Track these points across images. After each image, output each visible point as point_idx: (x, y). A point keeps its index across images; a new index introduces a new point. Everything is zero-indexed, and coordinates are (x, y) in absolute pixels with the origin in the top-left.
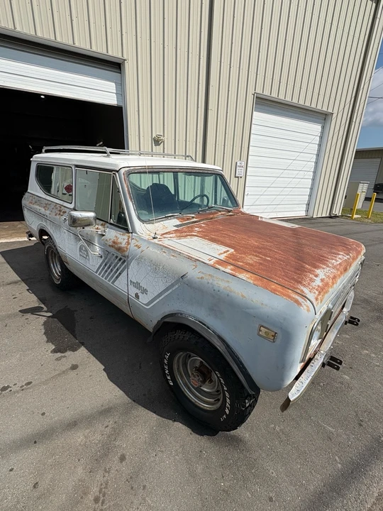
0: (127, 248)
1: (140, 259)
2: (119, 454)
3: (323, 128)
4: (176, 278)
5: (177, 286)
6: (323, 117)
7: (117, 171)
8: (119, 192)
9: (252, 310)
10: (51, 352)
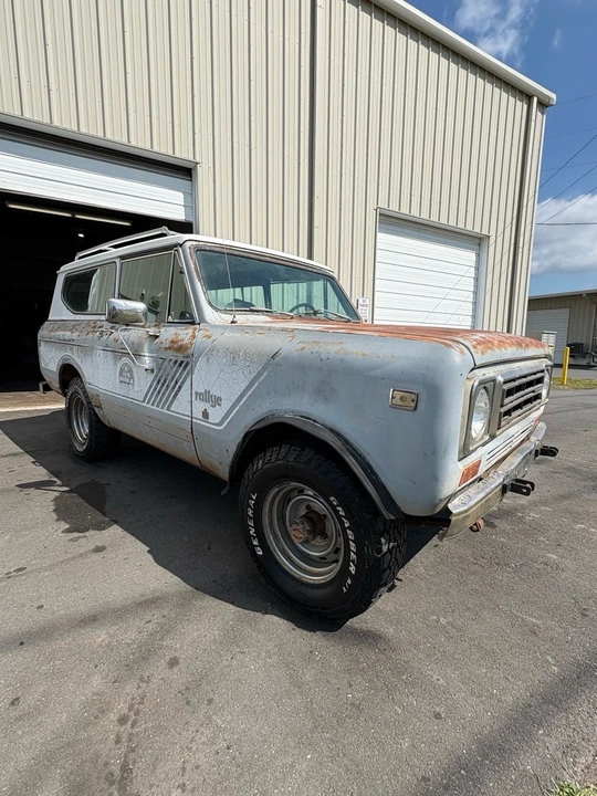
0: (191, 344)
1: (210, 353)
2: (167, 658)
3: (478, 256)
4: (265, 360)
5: (265, 374)
6: (477, 242)
7: (181, 245)
8: (182, 272)
9: (378, 371)
10: (63, 532)
